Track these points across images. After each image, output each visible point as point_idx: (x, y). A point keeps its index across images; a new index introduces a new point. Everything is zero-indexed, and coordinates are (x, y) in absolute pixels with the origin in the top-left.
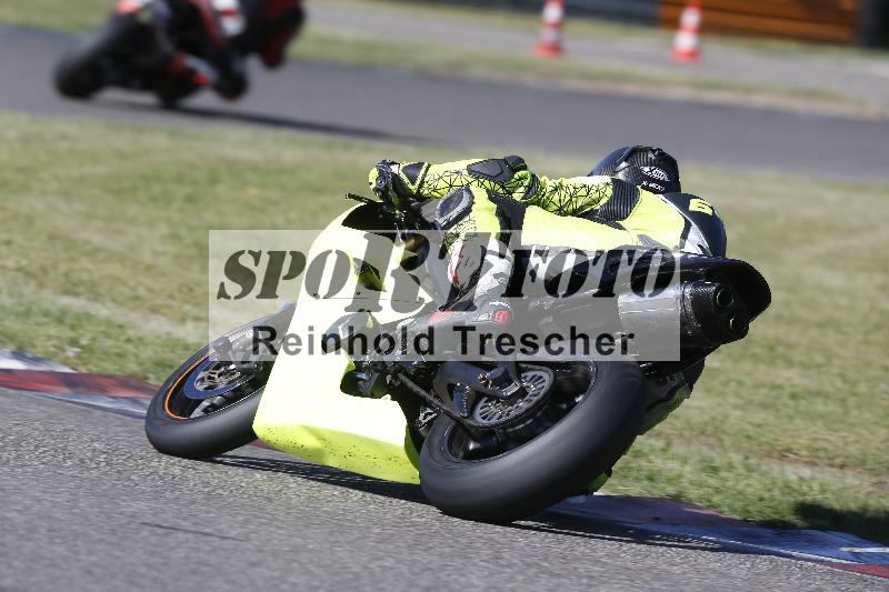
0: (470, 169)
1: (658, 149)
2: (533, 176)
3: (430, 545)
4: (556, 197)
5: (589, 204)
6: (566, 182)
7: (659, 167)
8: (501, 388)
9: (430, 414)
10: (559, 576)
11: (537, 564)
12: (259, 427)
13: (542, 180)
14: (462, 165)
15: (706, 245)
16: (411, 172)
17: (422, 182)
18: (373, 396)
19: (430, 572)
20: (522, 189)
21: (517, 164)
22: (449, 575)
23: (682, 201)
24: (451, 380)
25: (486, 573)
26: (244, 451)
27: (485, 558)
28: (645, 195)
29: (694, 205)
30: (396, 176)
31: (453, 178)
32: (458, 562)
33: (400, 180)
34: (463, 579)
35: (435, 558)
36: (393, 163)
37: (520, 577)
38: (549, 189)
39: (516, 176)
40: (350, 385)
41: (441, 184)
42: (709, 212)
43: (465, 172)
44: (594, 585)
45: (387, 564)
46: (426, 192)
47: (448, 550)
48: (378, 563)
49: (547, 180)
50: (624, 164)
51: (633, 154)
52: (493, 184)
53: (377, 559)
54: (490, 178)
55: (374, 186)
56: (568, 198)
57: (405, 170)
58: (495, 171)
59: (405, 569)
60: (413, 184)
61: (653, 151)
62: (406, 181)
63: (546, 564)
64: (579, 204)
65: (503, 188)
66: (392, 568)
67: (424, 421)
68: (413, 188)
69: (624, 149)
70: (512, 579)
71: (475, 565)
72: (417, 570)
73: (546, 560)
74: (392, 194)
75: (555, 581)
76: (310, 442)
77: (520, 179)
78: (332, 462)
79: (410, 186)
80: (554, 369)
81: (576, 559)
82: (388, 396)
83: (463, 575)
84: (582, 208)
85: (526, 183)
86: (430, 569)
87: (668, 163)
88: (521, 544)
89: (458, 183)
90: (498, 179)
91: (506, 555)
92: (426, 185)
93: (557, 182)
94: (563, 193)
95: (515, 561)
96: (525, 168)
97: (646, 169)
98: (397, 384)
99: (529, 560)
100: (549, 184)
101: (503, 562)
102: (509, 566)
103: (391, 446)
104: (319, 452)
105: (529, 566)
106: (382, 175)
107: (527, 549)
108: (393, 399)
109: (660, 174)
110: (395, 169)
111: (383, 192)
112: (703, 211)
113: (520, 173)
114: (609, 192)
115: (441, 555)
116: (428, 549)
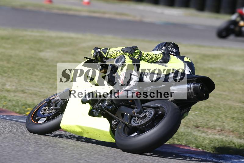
0: (122, 50)
1: (174, 43)
2: (140, 52)
3: (18, 139)
4: (147, 58)
5: (156, 60)
6: (149, 53)
7: (174, 48)
8: (139, 115)
9: (115, 122)
10: (54, 147)
11: (48, 144)
12: (62, 125)
13: (142, 52)
14: (120, 49)
15: (190, 71)
16: (104, 51)
17: (108, 54)
18: (98, 117)
19: (18, 147)
20: (137, 56)
21: (135, 48)
22: (24, 147)
23: (182, 58)
24: (123, 112)
25: (34, 147)
26: (57, 132)
27: (33, 143)
28: (172, 57)
29: (186, 59)
30: (99, 52)
31: (117, 52)
32: (26, 144)
33: (101, 53)
34: (27, 148)
35: (19, 143)
36: (99, 48)
37: (43, 148)
38: (145, 55)
39: (136, 52)
40: (91, 113)
41: (114, 54)
42: (190, 61)
43: (121, 51)
44: (64, 150)
45: (6, 144)
46: (109, 57)
47: (23, 140)
48: (3, 144)
49: (144, 52)
50: (164, 48)
51: (166, 44)
52: (129, 54)
53: (4, 143)
54: (128, 52)
55: (93, 55)
56: (150, 58)
57: (102, 50)
58: (129, 50)
59: (11, 146)
60: (105, 54)
61: (172, 43)
62: (103, 53)
63: (50, 144)
64: (153, 60)
65: (132, 55)
66: (7, 146)
67: (114, 124)
68: (105, 55)
69: (163, 43)
70: (41, 148)
71: (31, 144)
72: (14, 146)
73: (50, 143)
74: (98, 57)
75: (53, 149)
76: (79, 130)
77: (137, 53)
78: (85, 136)
79: (104, 55)
80: (154, 109)
81: (59, 143)
82: (103, 117)
83: (27, 147)
84: (154, 61)
85: (138, 54)
86: (18, 146)
87: (176, 47)
88: (43, 139)
89: (119, 54)
90: (130, 53)
91: (39, 142)
92: (109, 55)
93: (147, 53)
94: (149, 56)
95: (42, 143)
96: (138, 49)
97: (170, 49)
98: (105, 113)
99: (45, 143)
100: (145, 54)
101: (39, 144)
102: (40, 145)
103: (105, 131)
104: (81, 133)
105: (46, 145)
106: (95, 51)
107: (45, 140)
108: (104, 117)
109: (174, 50)
110: (99, 50)
111: (96, 57)
112: (188, 61)
113: (137, 51)
114: (162, 56)
115: (21, 142)
116: (17, 140)
